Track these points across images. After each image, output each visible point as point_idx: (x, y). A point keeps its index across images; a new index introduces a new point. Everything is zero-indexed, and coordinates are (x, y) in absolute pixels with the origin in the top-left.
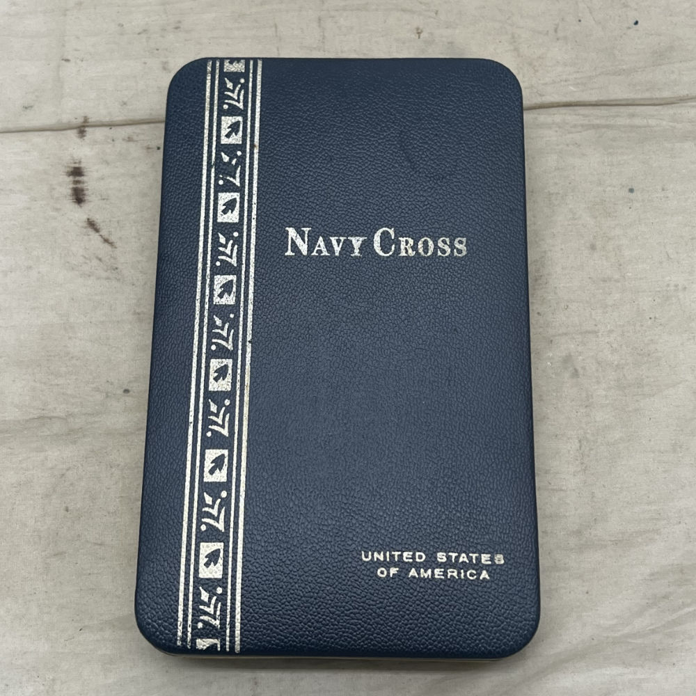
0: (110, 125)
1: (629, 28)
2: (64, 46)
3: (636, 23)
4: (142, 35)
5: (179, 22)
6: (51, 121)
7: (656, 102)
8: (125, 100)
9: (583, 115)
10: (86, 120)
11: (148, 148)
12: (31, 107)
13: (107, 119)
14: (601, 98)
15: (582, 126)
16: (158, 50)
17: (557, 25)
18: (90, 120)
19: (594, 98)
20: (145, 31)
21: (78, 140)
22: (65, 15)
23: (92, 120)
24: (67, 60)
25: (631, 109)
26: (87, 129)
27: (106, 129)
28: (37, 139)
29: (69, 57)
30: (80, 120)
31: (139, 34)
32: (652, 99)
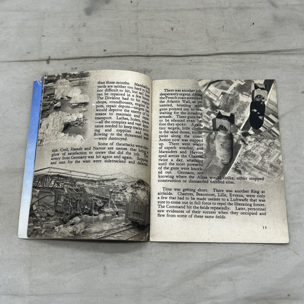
0: (59, 60)
1: (251, 26)
2: (43, 31)
3: (253, 24)
4: (71, 28)
5: (85, 23)
6: (37, 58)
7: (260, 52)
8: (64, 51)
9: (233, 58)
10: (49, 58)
11: (72, 68)
12: (30, 53)
13: (57, 58)
14: (239, 51)
15: (232, 62)
16: (77, 34)
17: (224, 25)
18: (51, 58)
19: (237, 51)
20: (73, 26)
21: (47, 65)
22: (44, 20)
23: (52, 58)
24: (44, 36)
25: (251, 56)
26: (50, 61)
27: (57, 61)
28: (31, 64)
29: (44, 35)
30: (47, 58)
31: (70, 27)
32: (259, 52)
